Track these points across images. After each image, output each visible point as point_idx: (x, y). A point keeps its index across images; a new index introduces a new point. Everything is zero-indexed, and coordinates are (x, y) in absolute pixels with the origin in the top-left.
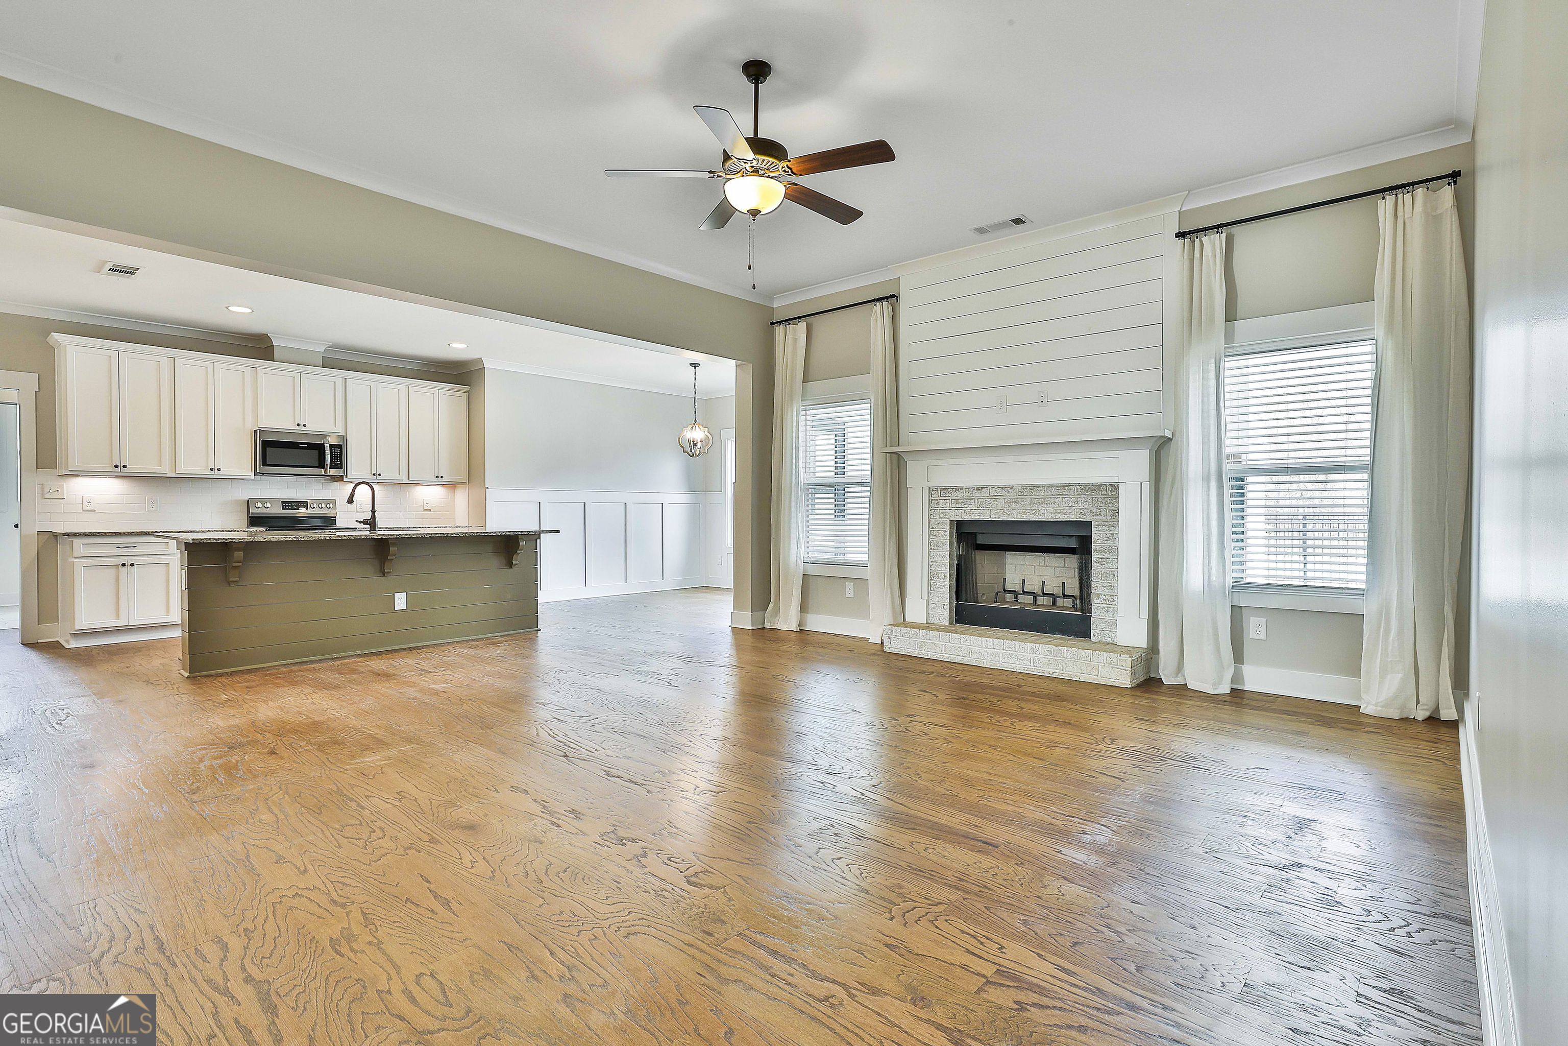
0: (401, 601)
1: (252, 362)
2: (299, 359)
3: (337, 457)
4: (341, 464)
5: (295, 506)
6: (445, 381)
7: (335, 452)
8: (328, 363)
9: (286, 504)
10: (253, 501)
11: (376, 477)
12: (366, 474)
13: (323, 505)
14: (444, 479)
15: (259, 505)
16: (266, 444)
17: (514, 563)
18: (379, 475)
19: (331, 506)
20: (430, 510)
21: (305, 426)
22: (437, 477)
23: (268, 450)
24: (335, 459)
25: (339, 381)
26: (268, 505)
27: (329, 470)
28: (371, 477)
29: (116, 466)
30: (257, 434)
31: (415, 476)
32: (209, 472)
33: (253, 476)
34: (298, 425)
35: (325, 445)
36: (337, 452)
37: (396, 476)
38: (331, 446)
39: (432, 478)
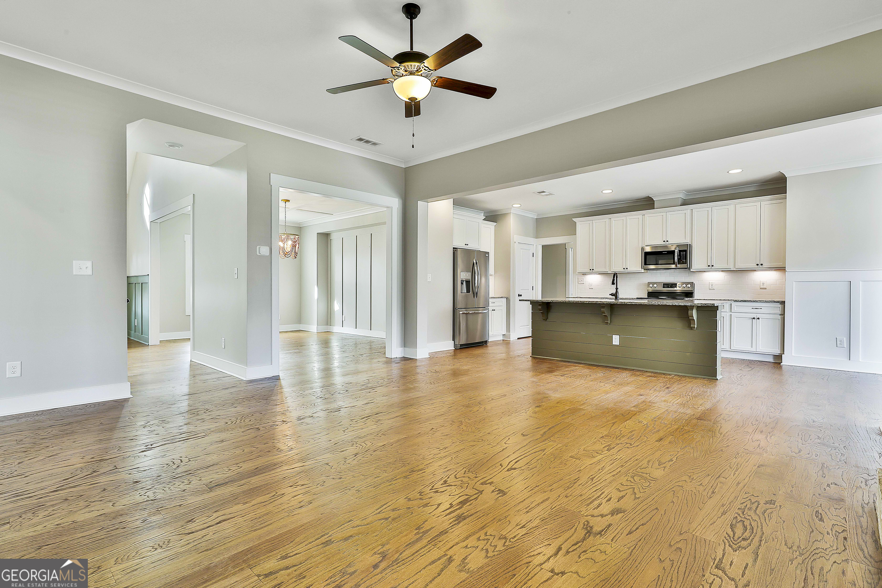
0: (616, 340)
1: (642, 213)
2: (669, 204)
3: (684, 257)
4: (686, 261)
5: (670, 286)
6: (755, 196)
7: (682, 254)
8: (685, 203)
9: (666, 285)
10: (649, 283)
11: (711, 267)
12: (704, 266)
13: (685, 286)
14: (764, 266)
15: (651, 286)
16: (647, 254)
17: (692, 326)
18: (713, 266)
19: (689, 286)
20: (766, 289)
21: (667, 241)
22: (757, 265)
23: (648, 257)
24: (682, 258)
25: (689, 211)
26: (655, 286)
27: (678, 265)
28: (708, 267)
29: (590, 270)
30: (643, 249)
31: (740, 265)
32: (623, 270)
33: (643, 271)
34: (664, 241)
35: (676, 251)
36: (684, 254)
37: (724, 266)
38: (680, 251)
39: (753, 266)
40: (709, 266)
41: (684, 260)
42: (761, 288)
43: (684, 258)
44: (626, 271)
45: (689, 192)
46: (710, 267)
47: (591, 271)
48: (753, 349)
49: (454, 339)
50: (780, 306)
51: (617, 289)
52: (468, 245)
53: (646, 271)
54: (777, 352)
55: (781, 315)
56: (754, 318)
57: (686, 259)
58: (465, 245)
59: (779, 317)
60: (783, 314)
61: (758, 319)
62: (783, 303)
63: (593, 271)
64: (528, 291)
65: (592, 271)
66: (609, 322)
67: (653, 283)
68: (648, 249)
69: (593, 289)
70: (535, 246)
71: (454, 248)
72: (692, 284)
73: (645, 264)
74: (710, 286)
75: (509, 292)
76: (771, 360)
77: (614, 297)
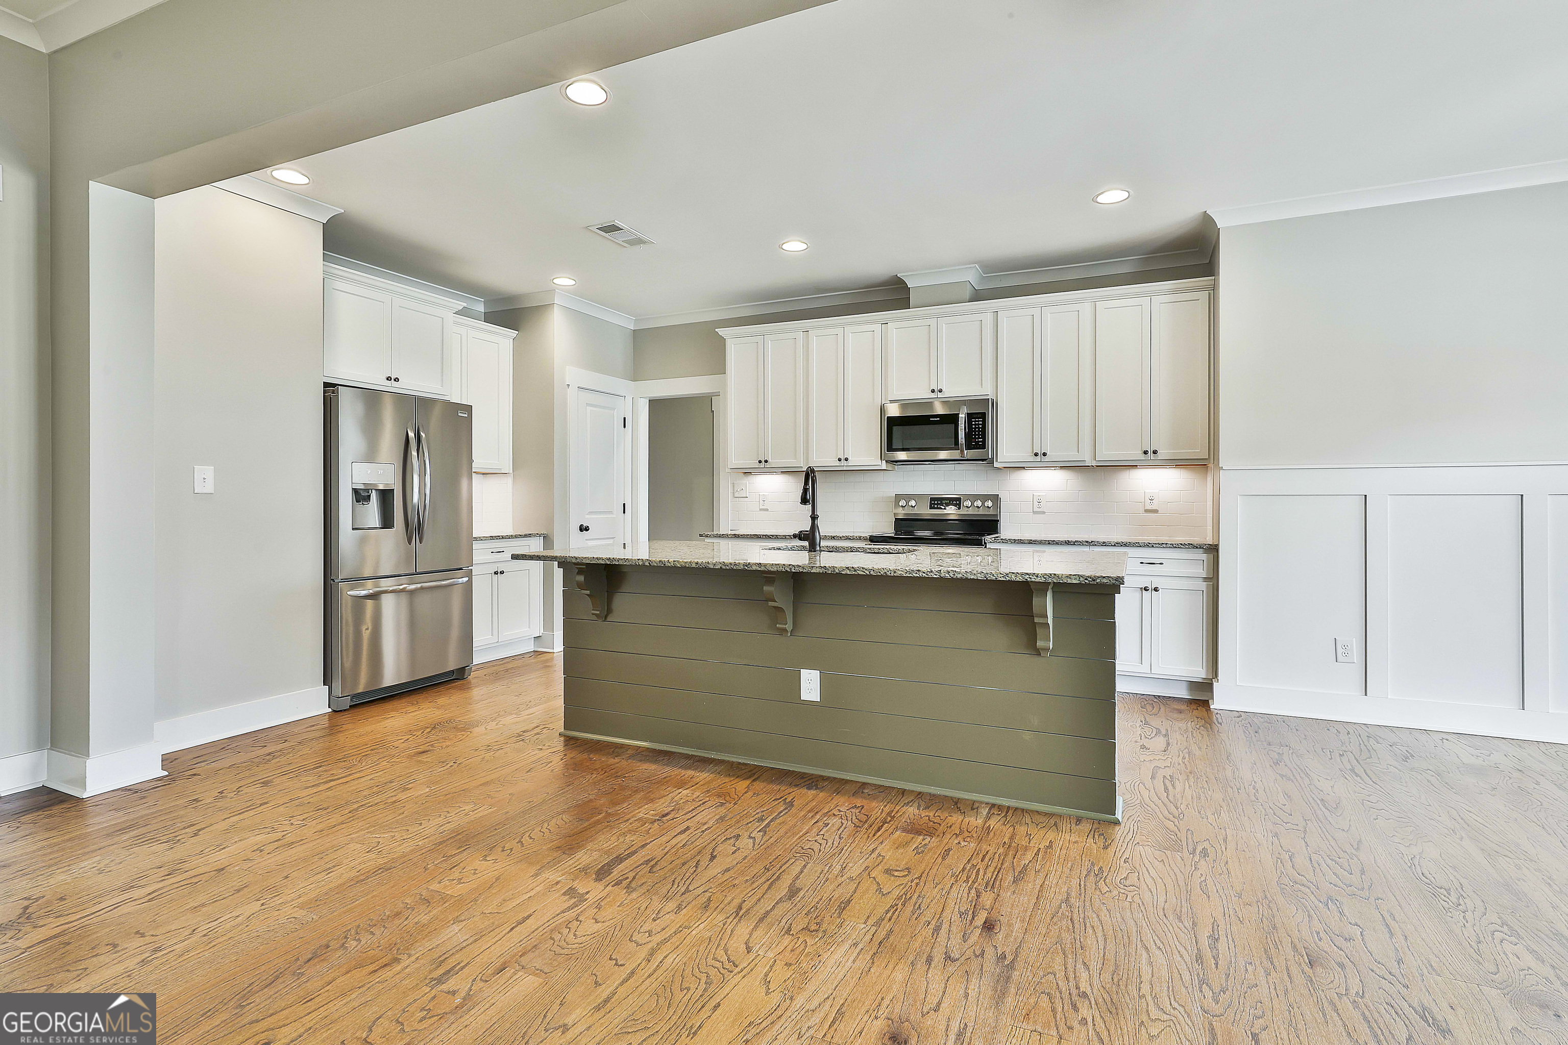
0: (810, 685)
1: (881, 317)
2: (940, 297)
3: (979, 432)
4: (984, 443)
5: (946, 504)
7: (975, 424)
9: (934, 501)
10: (898, 497)
11: (1040, 459)
12: (1024, 455)
13: (979, 503)
14: (1160, 456)
15: (903, 503)
16: (893, 423)
17: (1040, 644)
18: (1045, 454)
19: (990, 504)
20: (1156, 511)
21: (940, 391)
22: (1146, 452)
23: (895, 429)
24: (975, 435)
25: (988, 318)
26: (913, 503)
27: (966, 452)
28: (1033, 458)
29: (760, 462)
30: (882, 410)
31: (1106, 454)
32: (838, 463)
33: (884, 465)
34: (933, 391)
35: (960, 415)
36: (979, 424)
37: (1072, 455)
38: (970, 416)
39: (1138, 455)
40: (1036, 455)
41: (978, 438)
42: (1147, 511)
43: (979, 435)
44: (844, 465)
45: (992, 268)
46: (1038, 459)
47: (762, 465)
48: (1144, 669)
49: (327, 680)
50: (1204, 556)
51: (814, 518)
52: (397, 380)
53: (890, 467)
54: (1199, 673)
55: (1206, 579)
56: (1146, 589)
57: (984, 437)
58: (389, 379)
59: (1203, 586)
60: (1213, 579)
61: (1156, 590)
62: (1213, 550)
63: (768, 465)
64: (611, 516)
65: (764, 466)
66: (789, 627)
67: (908, 497)
68: (894, 411)
69: (767, 510)
70: (629, 400)
71: (326, 385)
72: (996, 498)
73: (890, 448)
74: (1036, 504)
75: (550, 520)
76: (1182, 693)
77: (806, 544)
